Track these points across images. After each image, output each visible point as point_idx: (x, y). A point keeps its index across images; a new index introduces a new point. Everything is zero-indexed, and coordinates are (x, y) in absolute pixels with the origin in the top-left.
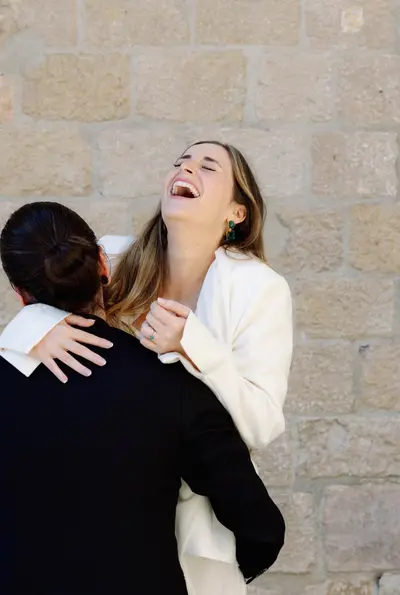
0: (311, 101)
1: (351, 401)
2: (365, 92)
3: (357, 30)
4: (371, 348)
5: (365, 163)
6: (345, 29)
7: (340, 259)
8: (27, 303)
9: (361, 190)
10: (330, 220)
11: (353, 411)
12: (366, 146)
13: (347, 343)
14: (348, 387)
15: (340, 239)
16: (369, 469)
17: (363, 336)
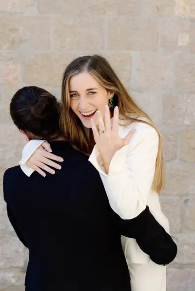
0: (163, 79)
1: (180, 226)
2: (189, 75)
3: (185, 45)
4: (190, 201)
5: (188, 109)
6: (180, 44)
7: (176, 156)
8: (30, 139)
9: (186, 122)
10: (171, 137)
11: (181, 232)
12: (189, 101)
13: (178, 198)
14: (178, 220)
15: (176, 146)
16: (188, 260)
17: (187, 194)
